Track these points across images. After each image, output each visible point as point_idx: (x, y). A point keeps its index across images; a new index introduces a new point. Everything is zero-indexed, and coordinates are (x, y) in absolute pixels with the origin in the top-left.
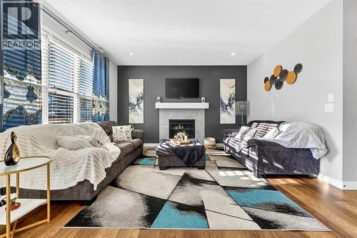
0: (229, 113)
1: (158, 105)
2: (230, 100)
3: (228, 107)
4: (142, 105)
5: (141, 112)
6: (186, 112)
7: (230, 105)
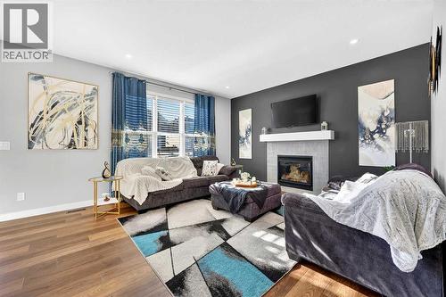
0: (379, 148)
1: (264, 138)
2: (380, 122)
3: (376, 136)
4: (250, 138)
5: (249, 147)
6: (300, 145)
7: (380, 131)
